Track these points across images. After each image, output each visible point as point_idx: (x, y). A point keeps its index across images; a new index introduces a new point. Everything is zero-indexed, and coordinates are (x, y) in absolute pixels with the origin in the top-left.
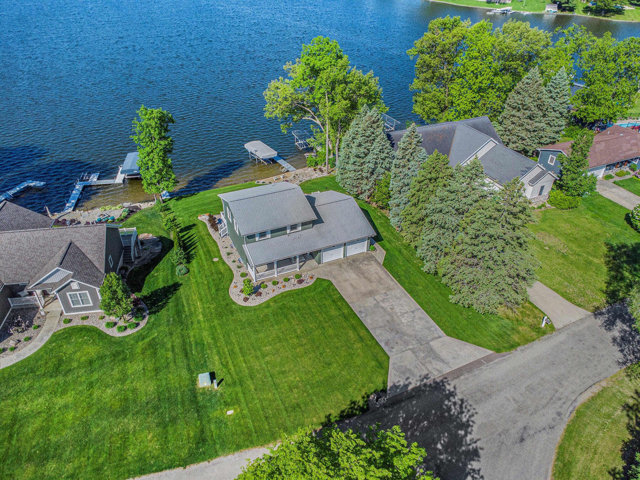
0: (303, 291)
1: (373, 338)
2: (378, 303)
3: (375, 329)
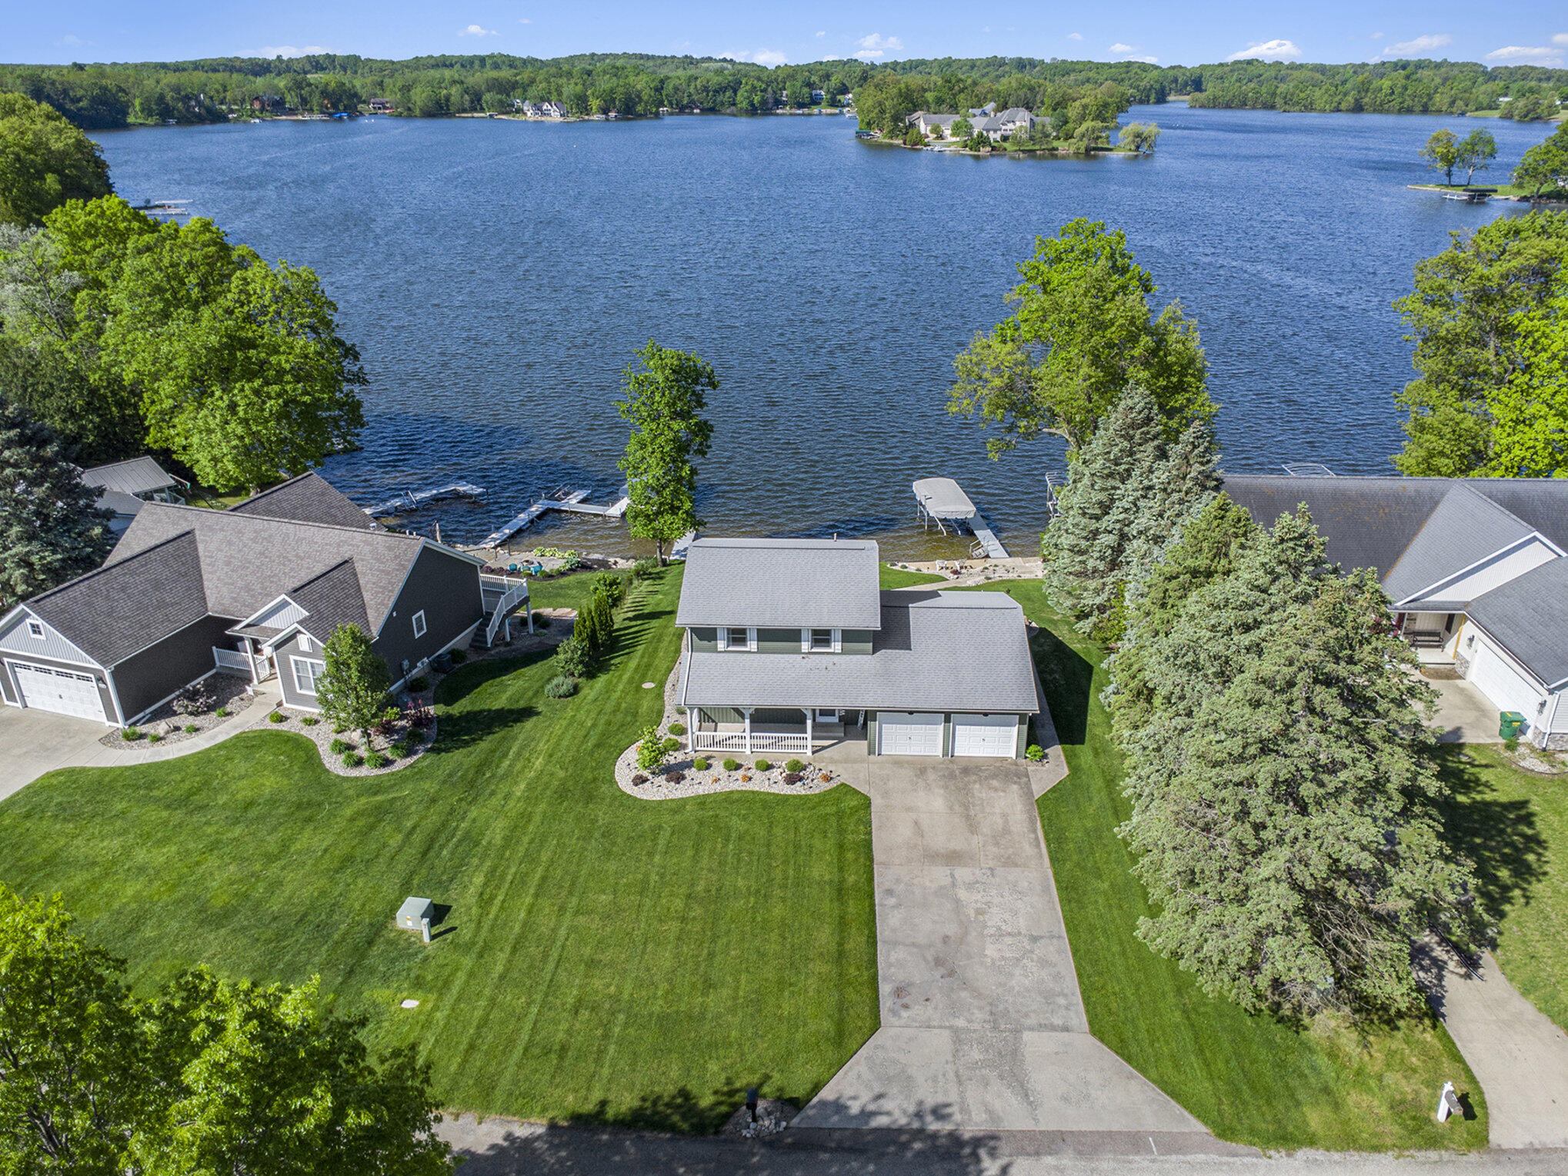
0: (785, 799)
1: (873, 962)
2: (954, 885)
3: (896, 943)
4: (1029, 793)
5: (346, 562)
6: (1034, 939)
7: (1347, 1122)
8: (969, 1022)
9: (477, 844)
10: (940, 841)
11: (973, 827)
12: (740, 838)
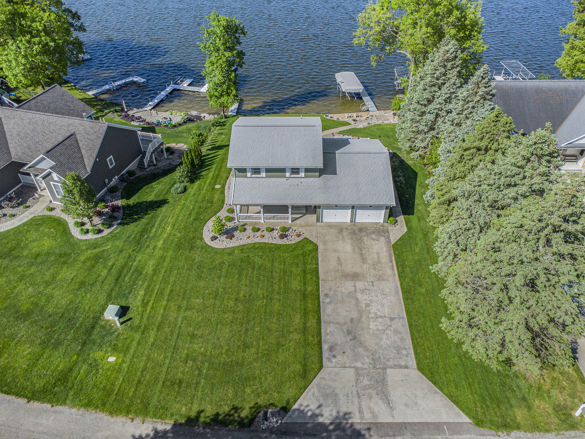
0: (278, 247)
1: (319, 334)
2: (355, 291)
3: (330, 323)
4: (389, 241)
5: (72, 135)
6: (392, 319)
7: (534, 417)
8: (363, 364)
9: (141, 273)
10: (349, 268)
11: (364, 260)
12: (259, 268)
